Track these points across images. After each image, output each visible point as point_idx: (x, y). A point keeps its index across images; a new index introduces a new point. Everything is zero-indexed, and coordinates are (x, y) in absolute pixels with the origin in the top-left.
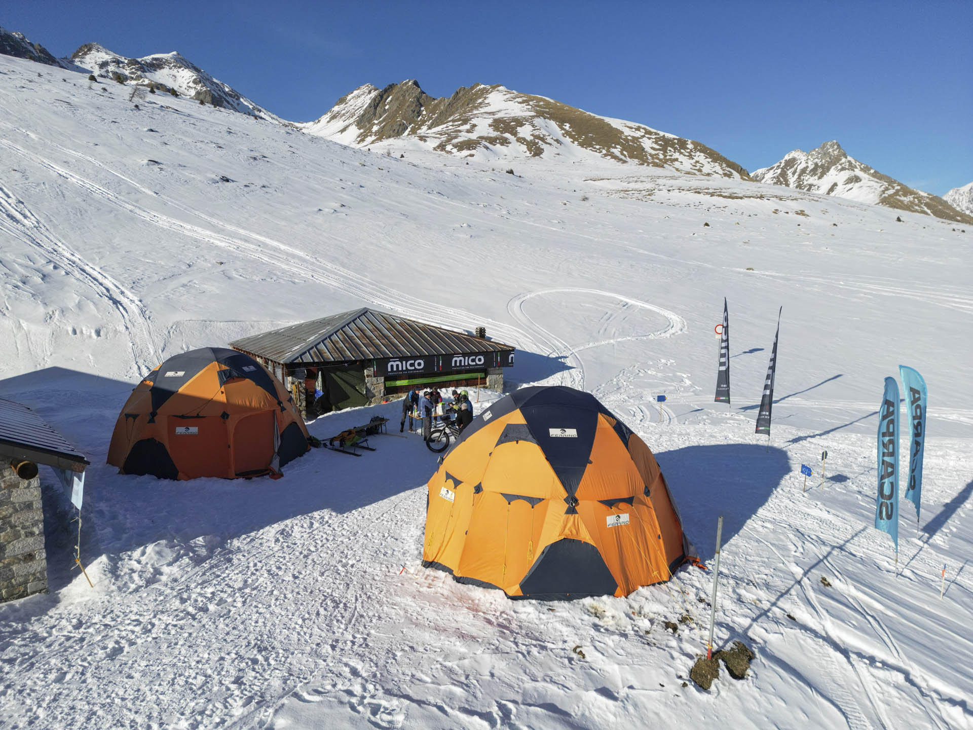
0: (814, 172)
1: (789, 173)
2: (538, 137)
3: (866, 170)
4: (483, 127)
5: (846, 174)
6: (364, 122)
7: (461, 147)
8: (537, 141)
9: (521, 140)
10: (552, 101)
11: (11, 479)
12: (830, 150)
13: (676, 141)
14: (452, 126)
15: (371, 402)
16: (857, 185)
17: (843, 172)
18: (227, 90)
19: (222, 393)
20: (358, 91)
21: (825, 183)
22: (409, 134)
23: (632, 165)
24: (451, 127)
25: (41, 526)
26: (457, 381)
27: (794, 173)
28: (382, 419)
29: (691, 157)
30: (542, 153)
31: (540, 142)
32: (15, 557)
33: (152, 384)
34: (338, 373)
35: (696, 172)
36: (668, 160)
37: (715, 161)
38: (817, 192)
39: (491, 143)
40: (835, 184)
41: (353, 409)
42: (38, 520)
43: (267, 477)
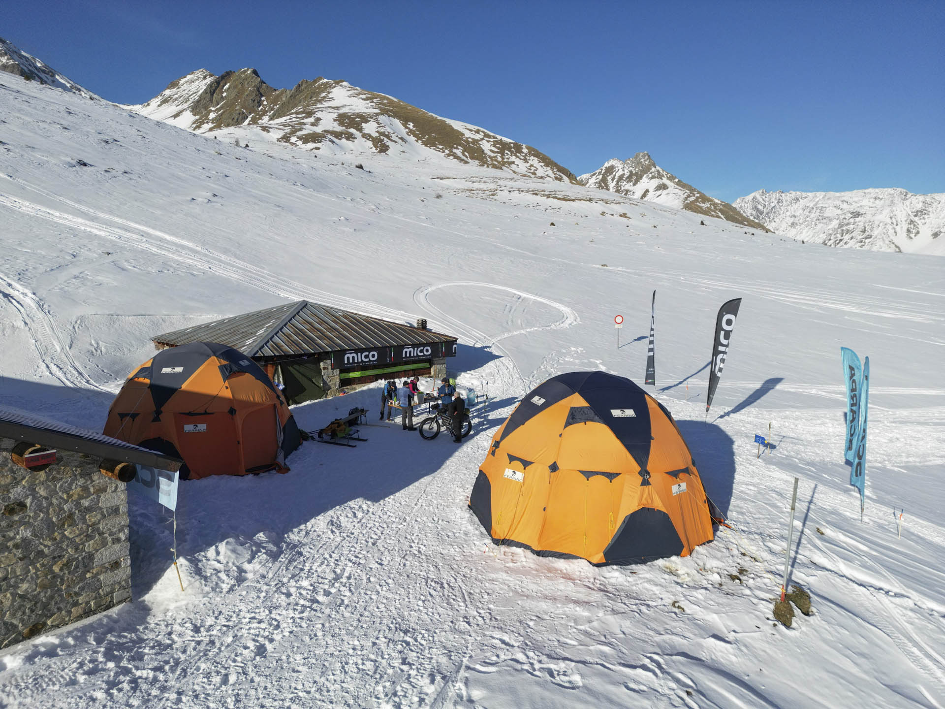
0: (629, 179)
1: (609, 178)
2: (383, 134)
3: (671, 178)
4: (328, 121)
5: (655, 182)
6: (200, 107)
7: (306, 139)
8: (382, 138)
9: (367, 136)
10: (395, 100)
11: (99, 483)
12: (642, 160)
13: (512, 145)
14: (296, 118)
15: (327, 394)
16: (665, 192)
17: (653, 180)
18: (39, 65)
19: (227, 388)
20: (192, 76)
21: (638, 190)
22: (249, 124)
23: (473, 166)
24: (294, 119)
25: (126, 531)
26: (405, 371)
27: (613, 179)
28: (362, 410)
29: (526, 161)
30: (387, 150)
31: (386, 139)
32: (102, 566)
33: (147, 381)
34: (295, 366)
35: (531, 175)
36: (505, 163)
37: (547, 165)
38: (632, 197)
39: (336, 137)
40: (647, 191)
41: (313, 401)
42: (124, 525)
43: (274, 472)
